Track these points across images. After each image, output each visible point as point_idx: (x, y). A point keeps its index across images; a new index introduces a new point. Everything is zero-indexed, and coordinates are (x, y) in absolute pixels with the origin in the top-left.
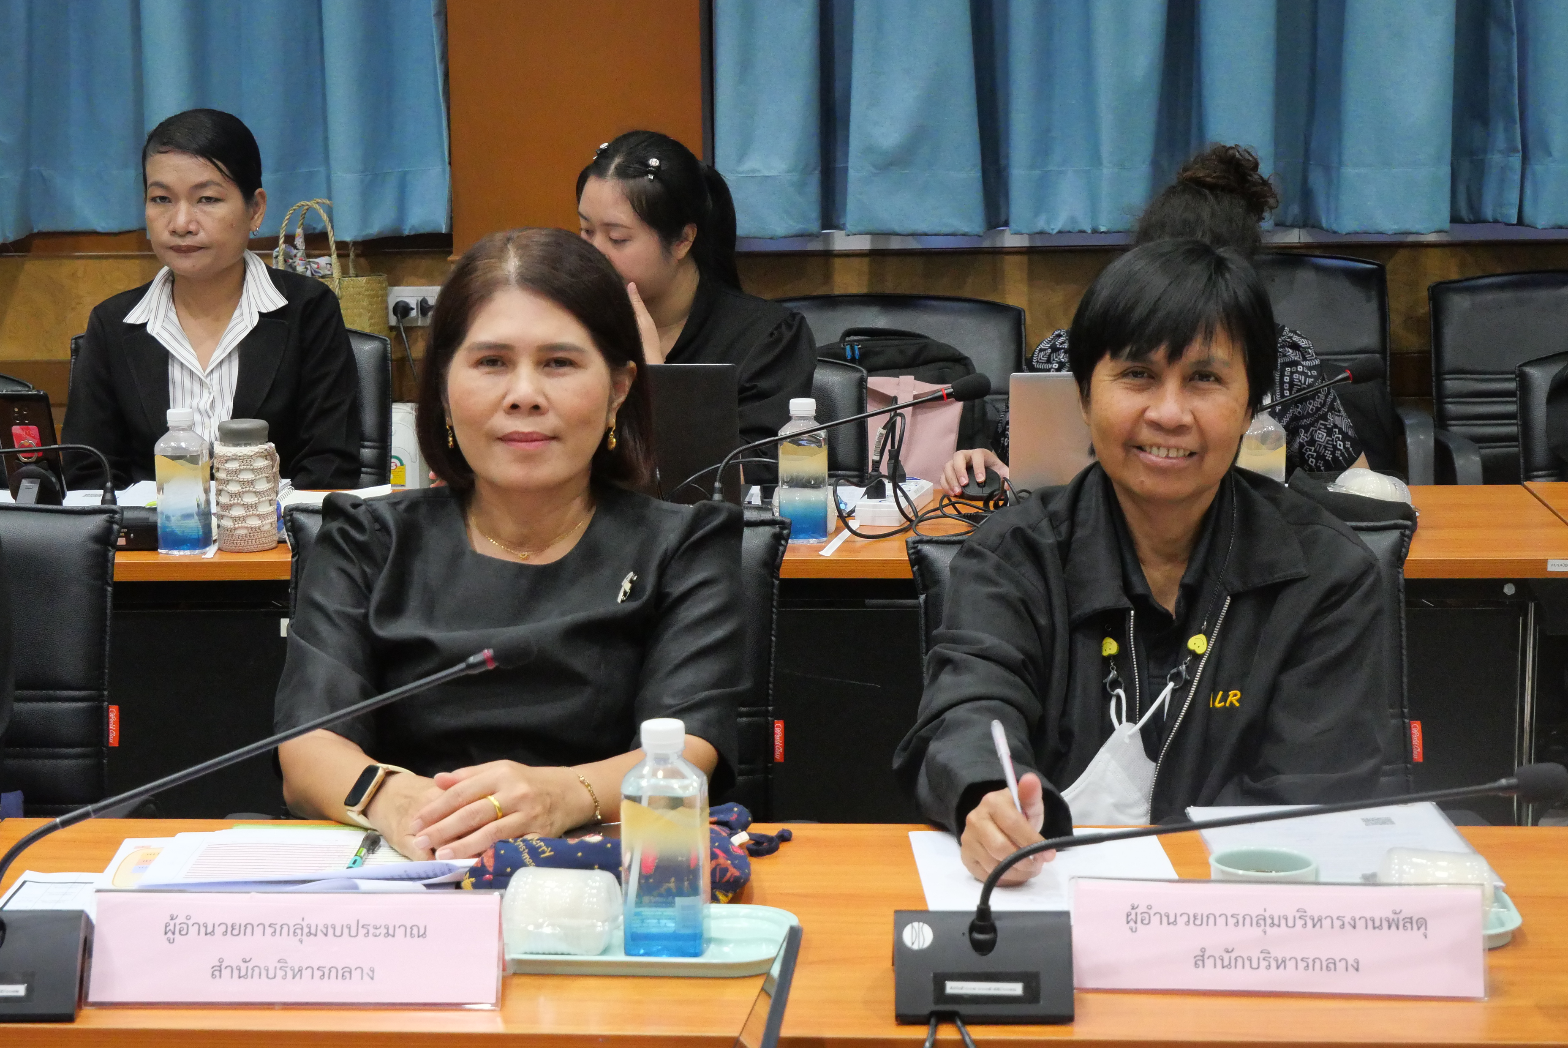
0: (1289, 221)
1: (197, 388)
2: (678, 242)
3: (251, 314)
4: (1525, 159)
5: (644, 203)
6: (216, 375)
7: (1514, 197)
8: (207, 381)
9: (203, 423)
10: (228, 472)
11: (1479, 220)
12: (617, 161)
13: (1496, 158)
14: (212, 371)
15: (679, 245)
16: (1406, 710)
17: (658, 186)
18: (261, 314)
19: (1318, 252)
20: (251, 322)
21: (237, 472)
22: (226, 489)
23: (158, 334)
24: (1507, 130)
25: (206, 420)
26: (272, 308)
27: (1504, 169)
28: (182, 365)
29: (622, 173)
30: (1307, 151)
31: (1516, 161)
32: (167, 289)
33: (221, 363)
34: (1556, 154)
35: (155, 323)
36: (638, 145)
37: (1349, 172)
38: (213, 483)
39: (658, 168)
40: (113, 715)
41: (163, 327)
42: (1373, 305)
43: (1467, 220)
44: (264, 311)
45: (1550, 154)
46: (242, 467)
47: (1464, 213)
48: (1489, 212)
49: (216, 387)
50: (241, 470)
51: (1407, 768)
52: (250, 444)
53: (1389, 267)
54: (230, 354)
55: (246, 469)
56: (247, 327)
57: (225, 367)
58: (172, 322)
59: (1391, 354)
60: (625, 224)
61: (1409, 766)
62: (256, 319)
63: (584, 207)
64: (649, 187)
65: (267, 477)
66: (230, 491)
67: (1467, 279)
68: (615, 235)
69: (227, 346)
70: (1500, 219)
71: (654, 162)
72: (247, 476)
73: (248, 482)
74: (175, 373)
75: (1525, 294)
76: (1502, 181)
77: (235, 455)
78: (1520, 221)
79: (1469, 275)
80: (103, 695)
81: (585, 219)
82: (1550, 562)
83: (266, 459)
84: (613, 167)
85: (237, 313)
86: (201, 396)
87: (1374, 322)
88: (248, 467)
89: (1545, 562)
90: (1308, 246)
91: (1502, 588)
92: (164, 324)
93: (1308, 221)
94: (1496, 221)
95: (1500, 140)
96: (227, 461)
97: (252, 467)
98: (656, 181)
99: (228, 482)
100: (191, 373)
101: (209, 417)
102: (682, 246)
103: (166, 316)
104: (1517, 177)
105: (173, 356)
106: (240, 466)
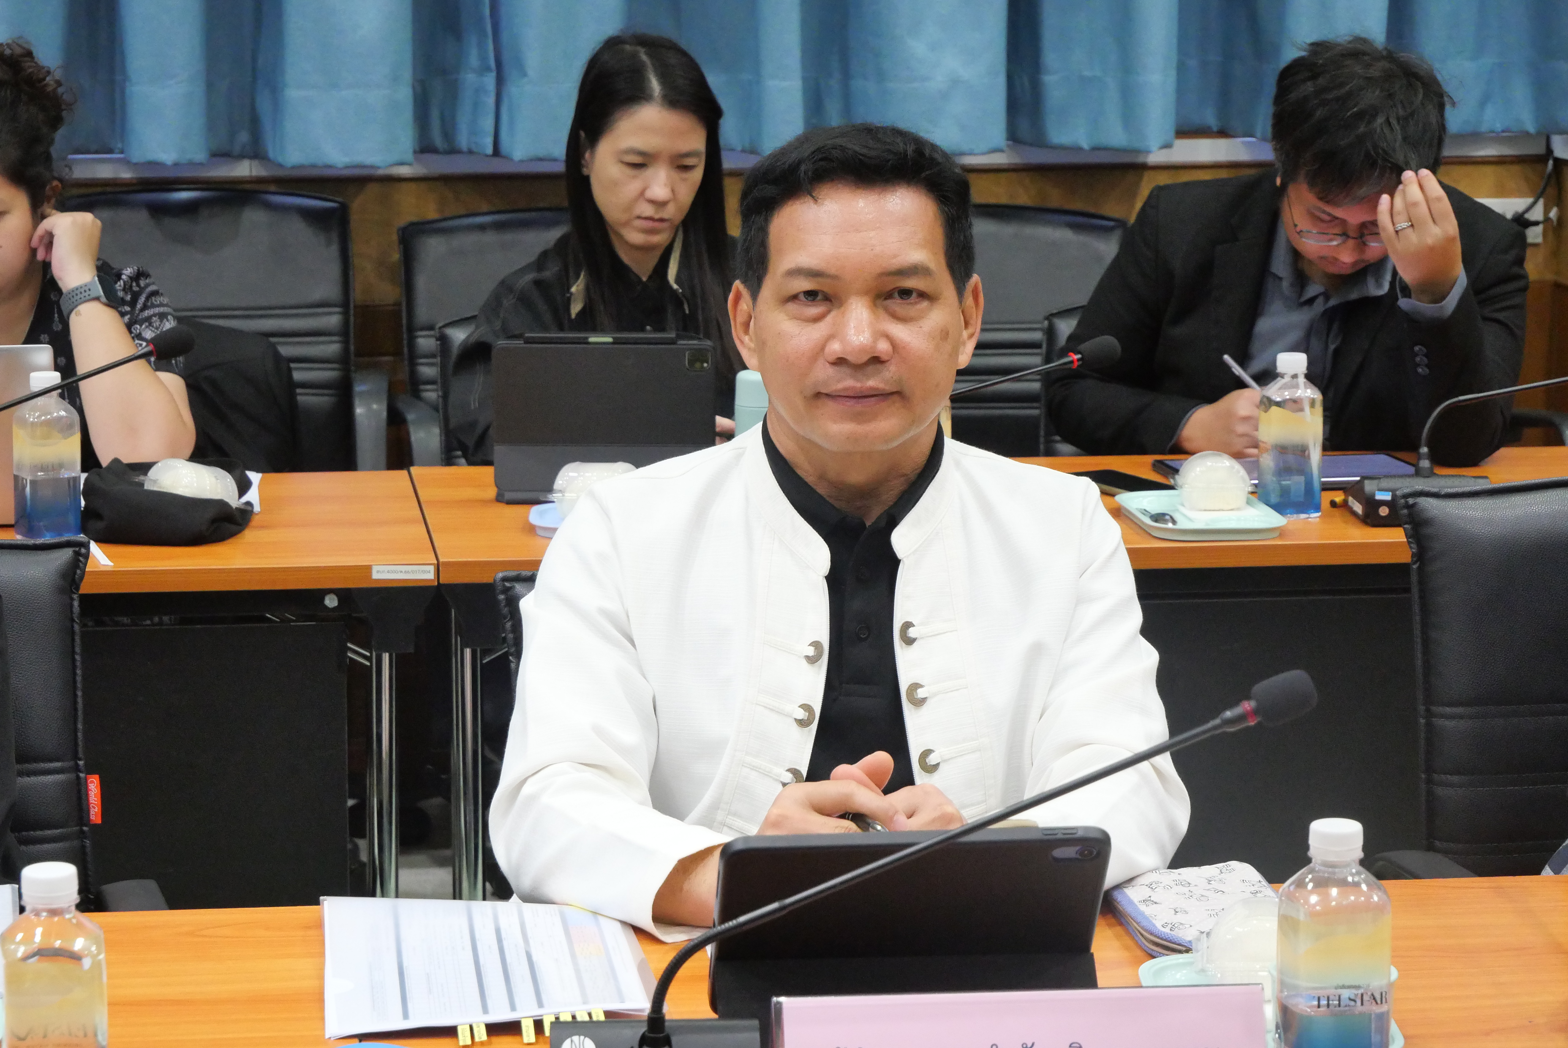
0: (237, 149)
4: (500, 81)
7: (488, 123)
11: (453, 151)
13: (469, 78)
16: (81, 763)
19: (273, 188)
24: (481, 45)
27: (479, 90)
30: (254, 69)
31: (490, 81)
34: (531, 72)
37: (293, 94)
42: (334, 250)
43: (441, 150)
45: (525, 75)
47: (438, 141)
48: (463, 140)
51: (82, 832)
53: (356, 206)
59: (355, 307)
61: (85, 828)
67: (445, 219)
70: (475, 150)
75: (508, 237)
76: (476, 105)
78: (497, 152)
79: (447, 214)
82: (375, 569)
87: (334, 270)
89: (369, 568)
90: (260, 181)
91: (323, 599)
93: (256, 153)
94: (470, 152)
95: (473, 59)
104: (491, 100)
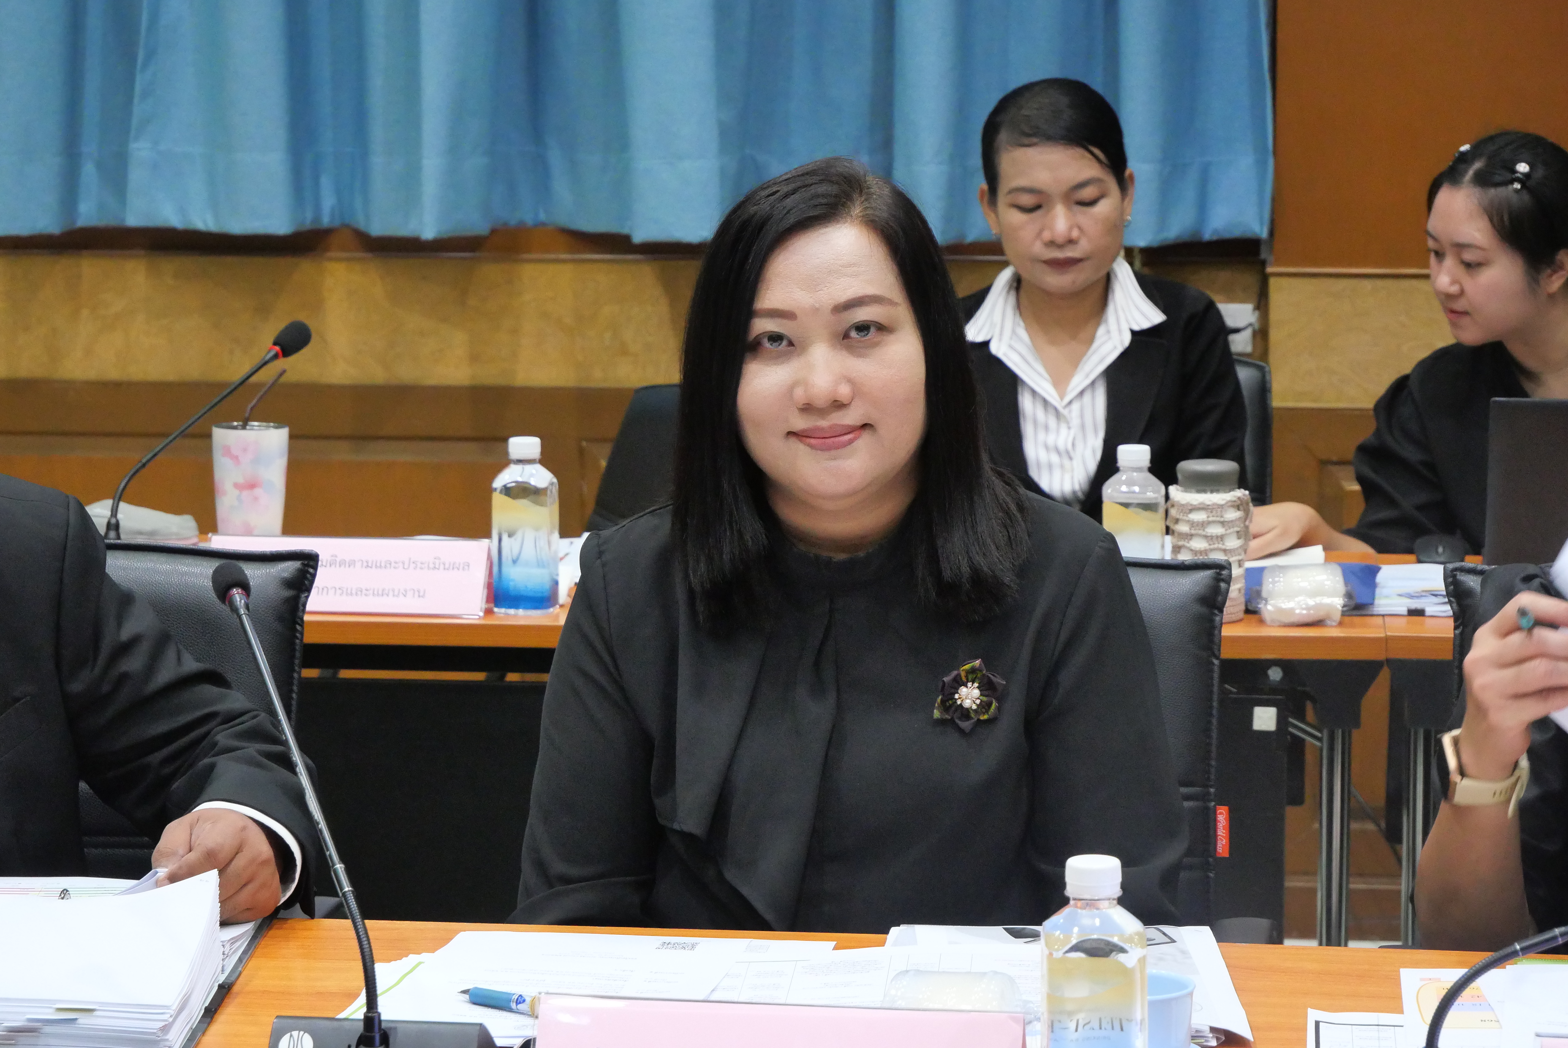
1: (1052, 422)
2: (1549, 271)
3: (1120, 331)
5: (1506, 218)
6: (1076, 406)
8: (1065, 412)
9: (1062, 466)
10: (1192, 524)
12: (1478, 165)
14: (1070, 403)
15: (1551, 276)
17: (1526, 197)
18: (1134, 333)
20: (1122, 342)
21: (1203, 525)
22: (1188, 545)
23: (1005, 355)
25: (1066, 462)
26: (1145, 325)
28: (1034, 393)
29: (1483, 180)
32: (1012, 299)
33: (1082, 393)
35: (1000, 340)
36: (1507, 145)
38: (1168, 539)
39: (1527, 176)
40: (1222, 817)
41: (1011, 347)
44: (1136, 328)
46: (1211, 519)
49: (1075, 421)
50: (1209, 523)
52: (1218, 491)
54: (1093, 383)
55: (1214, 522)
56: (1115, 348)
57: (1087, 397)
58: (1020, 339)
60: (1478, 244)
62: (1127, 339)
63: (1434, 223)
64: (1515, 199)
65: (1238, 532)
66: (1193, 548)
68: (1468, 256)
69: (1091, 371)
71: (1523, 168)
72: (1216, 530)
73: (1217, 537)
74: (1026, 403)
77: (1202, 503)
80: (1209, 793)
81: (1435, 239)
83: (1239, 509)
84: (1471, 173)
85: (1101, 331)
86: (1058, 431)
88: (1218, 519)
92: (1013, 343)
96: (1191, 511)
97: (1222, 519)
98: (1525, 192)
99: (1189, 536)
100: (1045, 402)
101: (1071, 458)
102: (1554, 277)
103: (1014, 332)
105: (1023, 382)
106: (1208, 517)
